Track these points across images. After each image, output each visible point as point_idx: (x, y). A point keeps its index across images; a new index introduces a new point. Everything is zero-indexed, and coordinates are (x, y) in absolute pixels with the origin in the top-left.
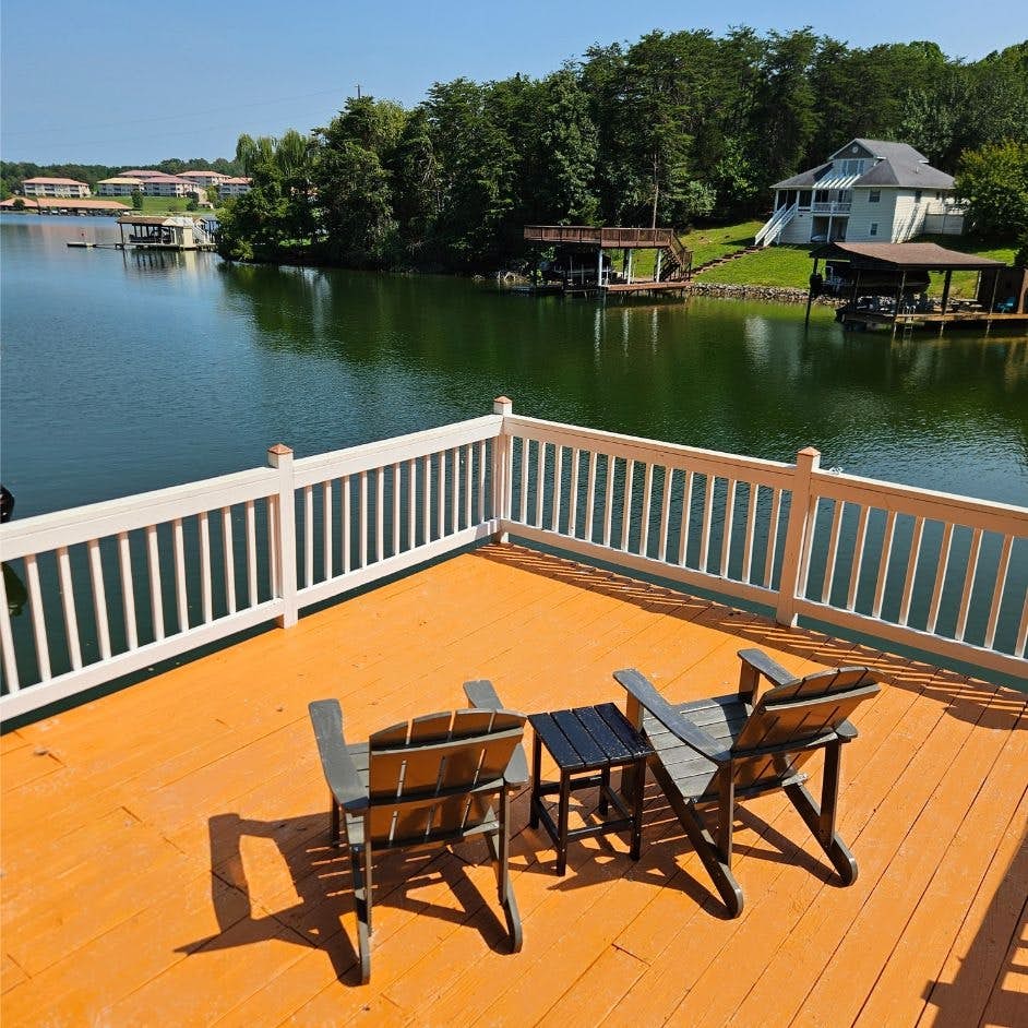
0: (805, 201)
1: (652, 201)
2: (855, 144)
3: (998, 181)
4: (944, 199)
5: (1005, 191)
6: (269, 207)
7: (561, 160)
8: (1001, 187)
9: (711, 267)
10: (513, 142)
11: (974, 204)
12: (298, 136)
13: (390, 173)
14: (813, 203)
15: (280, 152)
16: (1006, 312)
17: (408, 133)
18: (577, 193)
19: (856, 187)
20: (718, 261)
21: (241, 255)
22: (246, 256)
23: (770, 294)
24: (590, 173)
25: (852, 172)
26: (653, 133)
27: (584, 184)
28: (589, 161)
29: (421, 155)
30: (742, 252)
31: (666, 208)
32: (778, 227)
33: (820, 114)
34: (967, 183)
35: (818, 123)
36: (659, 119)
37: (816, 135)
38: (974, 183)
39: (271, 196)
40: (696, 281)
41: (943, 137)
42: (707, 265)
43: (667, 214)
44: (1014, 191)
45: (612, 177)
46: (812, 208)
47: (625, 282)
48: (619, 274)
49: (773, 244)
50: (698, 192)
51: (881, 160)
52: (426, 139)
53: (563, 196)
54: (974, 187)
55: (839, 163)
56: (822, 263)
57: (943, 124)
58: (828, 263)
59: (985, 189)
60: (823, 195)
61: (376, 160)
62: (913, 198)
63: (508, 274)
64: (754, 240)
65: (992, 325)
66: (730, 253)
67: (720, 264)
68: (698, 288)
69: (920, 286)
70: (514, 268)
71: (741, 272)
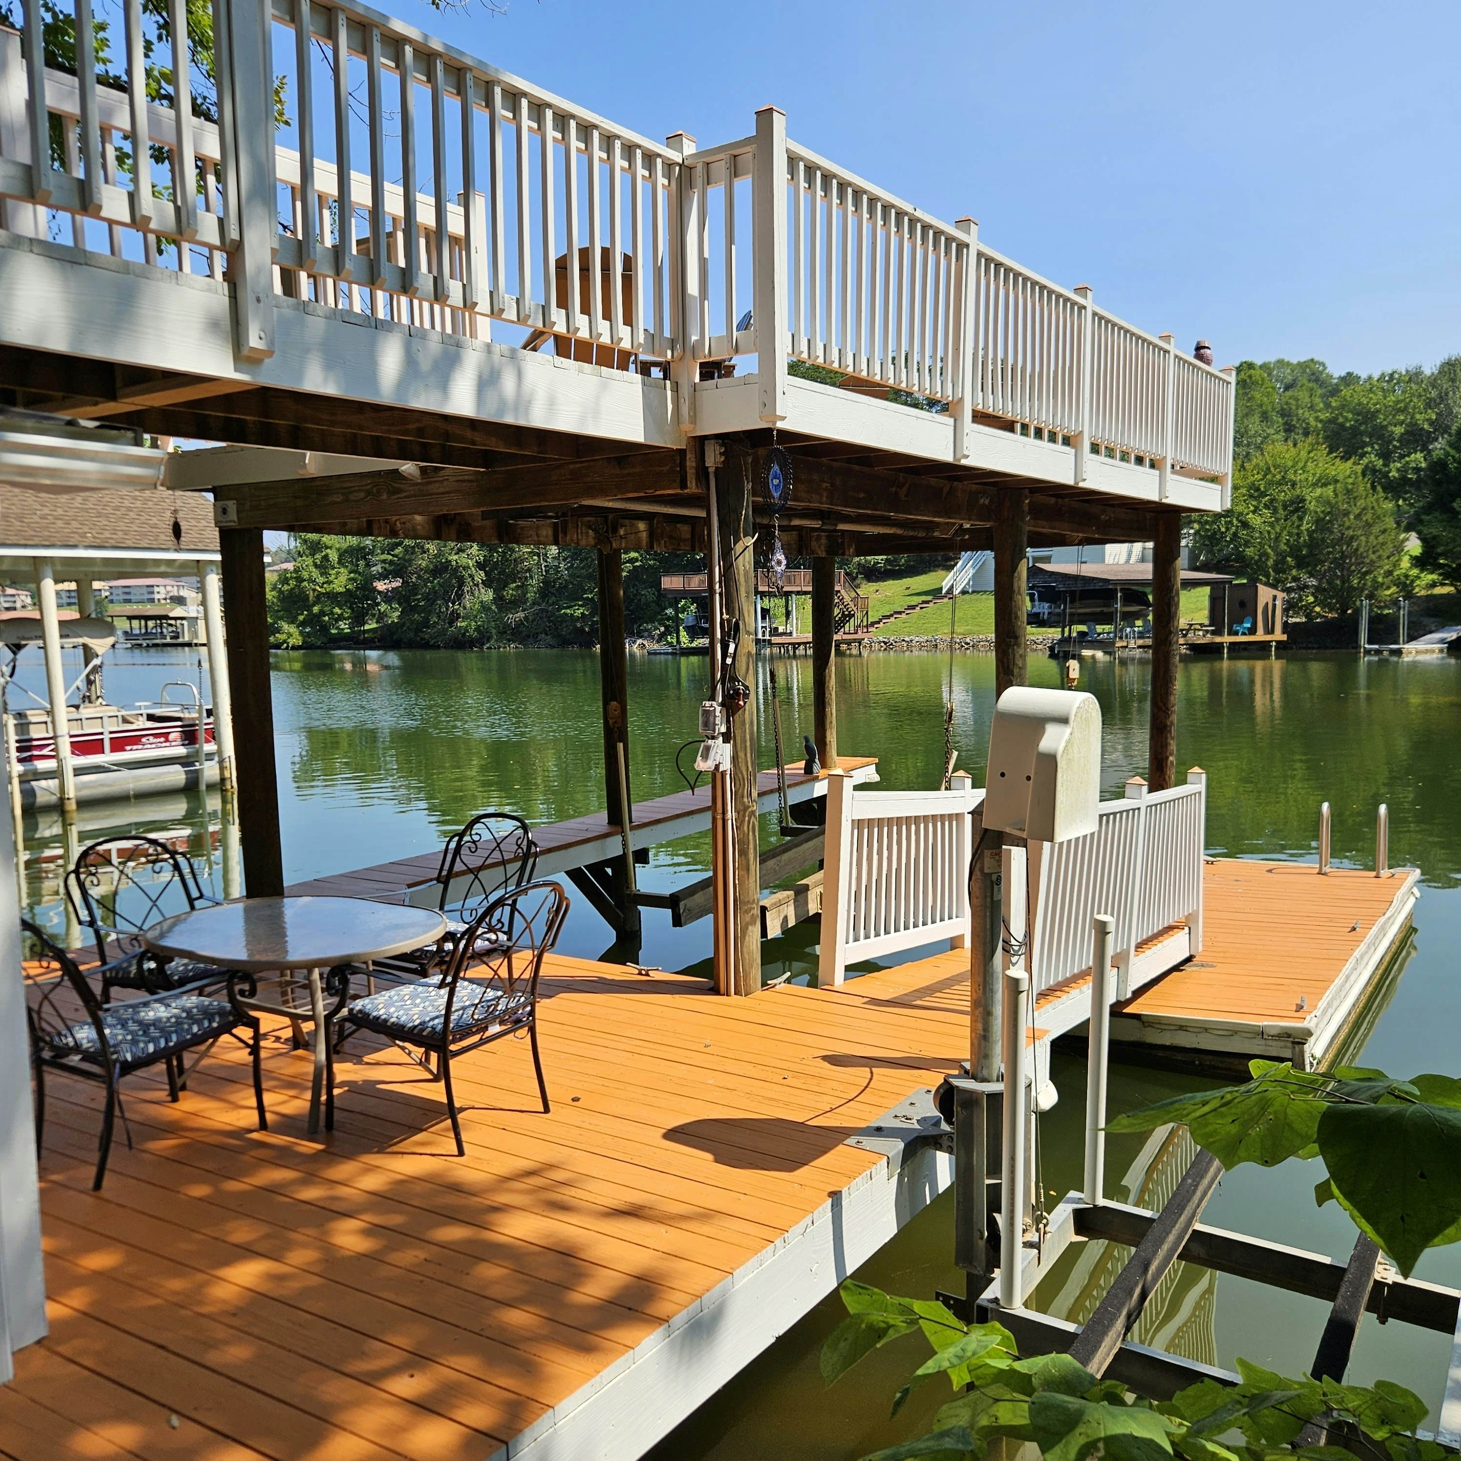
6: (321, 580)
9: (892, 619)
11: (1197, 533)
16: (1244, 634)
20: (900, 613)
21: (285, 641)
22: (291, 642)
30: (927, 603)
32: (969, 571)
39: (324, 566)
40: (878, 634)
42: (888, 617)
44: (1241, 514)
47: (791, 634)
48: (780, 629)
49: (964, 592)
63: (639, 641)
64: (941, 588)
65: (1229, 648)
66: (913, 603)
67: (904, 615)
68: (879, 642)
69: (1141, 610)
70: (646, 634)
71: (930, 623)
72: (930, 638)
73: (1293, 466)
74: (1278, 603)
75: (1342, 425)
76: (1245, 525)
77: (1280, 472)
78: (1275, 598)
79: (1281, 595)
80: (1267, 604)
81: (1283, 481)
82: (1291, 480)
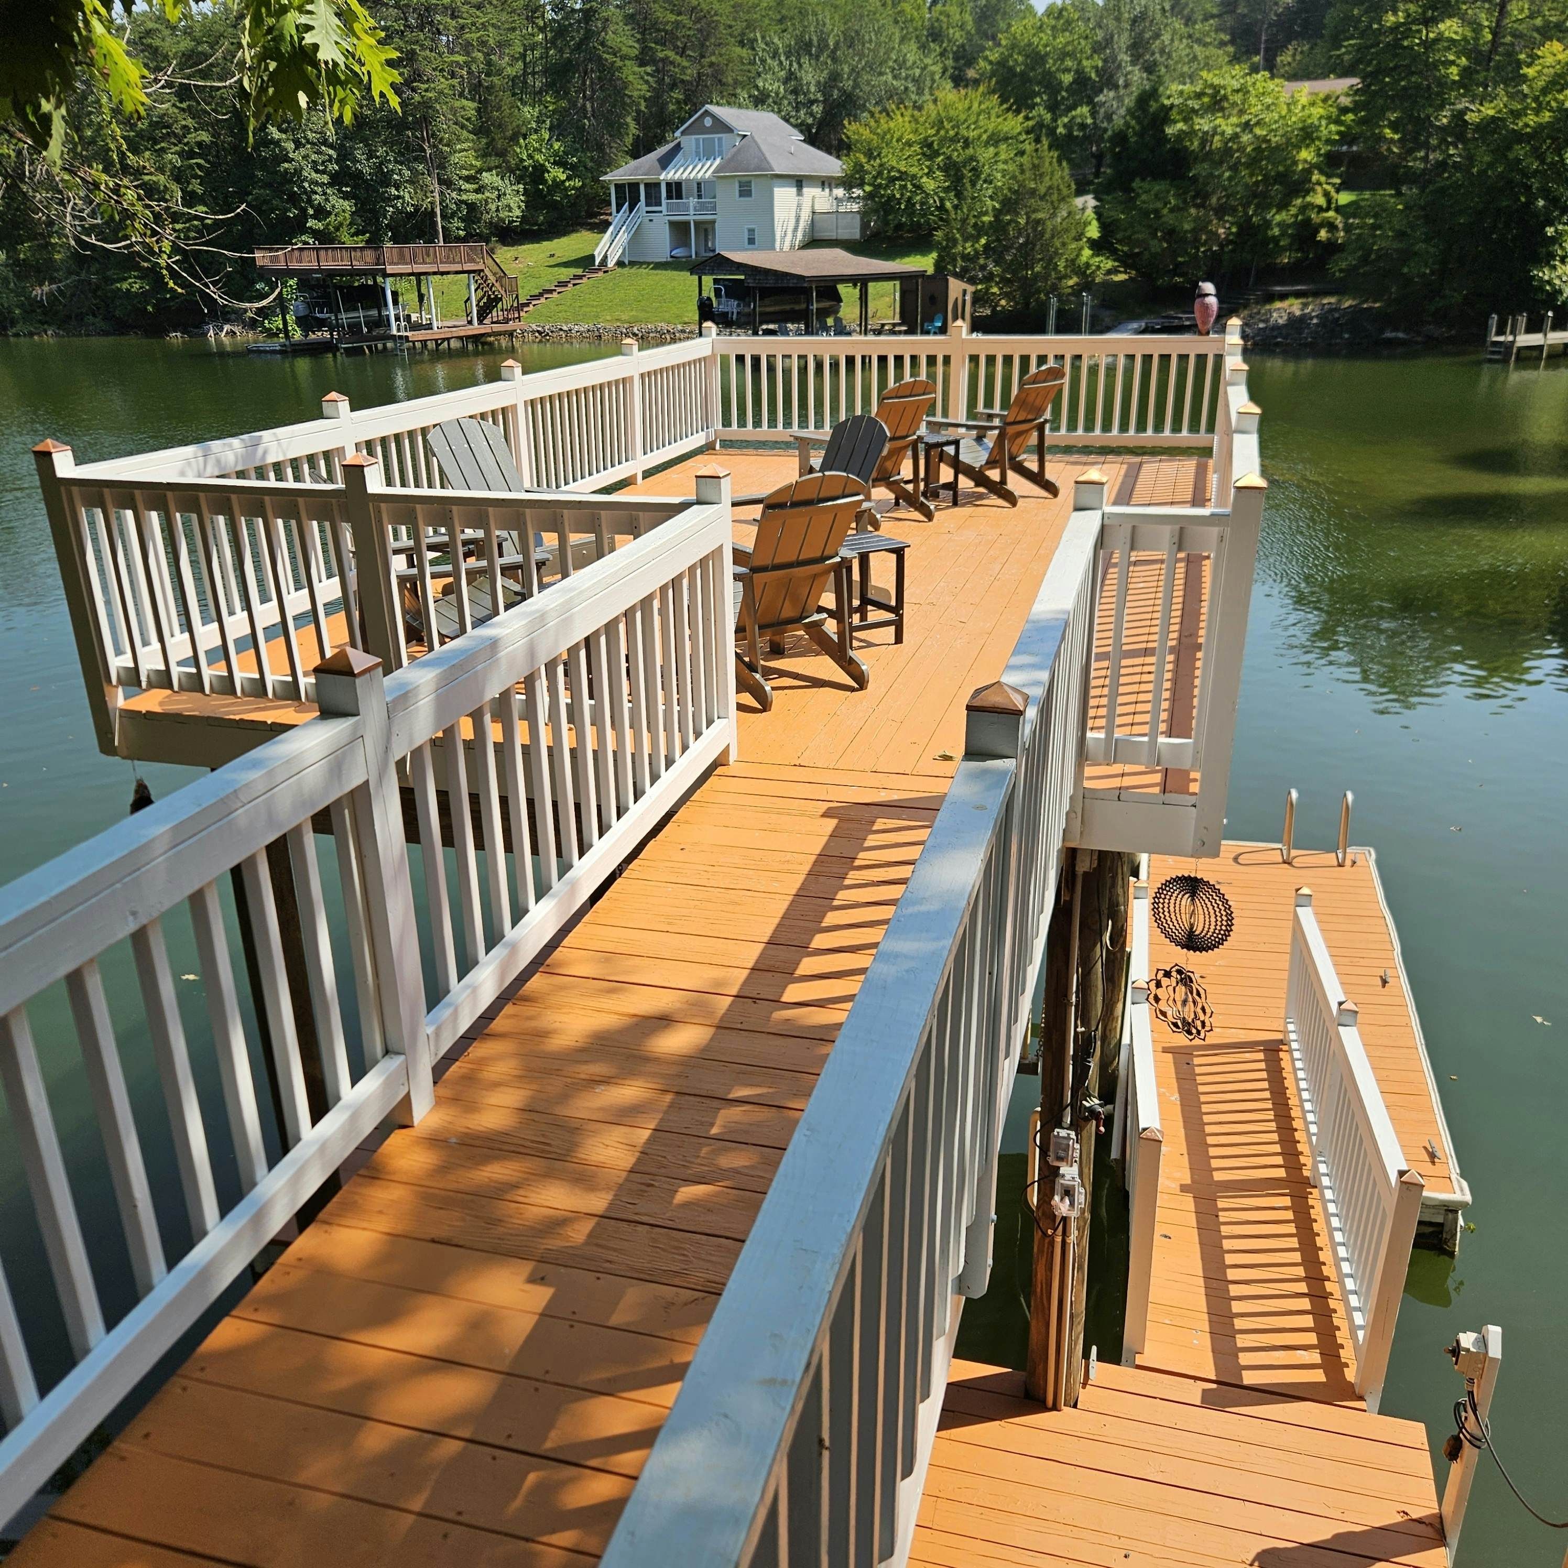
0: (653, 198)
1: (432, 203)
2: (707, 113)
3: (894, 163)
4: (831, 190)
5: (903, 176)
7: (279, 140)
8: (899, 171)
9: (543, 300)
11: (870, 196)
14: (664, 201)
18: (316, 193)
19: (719, 176)
20: (551, 291)
23: (635, 335)
24: (330, 160)
25: (709, 155)
26: (417, 98)
27: (325, 179)
28: (325, 142)
30: (580, 277)
31: (453, 214)
32: (623, 237)
33: (649, 69)
34: (858, 167)
35: (647, 82)
36: (419, 75)
37: (648, 101)
38: (867, 167)
41: (812, 102)
42: (536, 297)
43: (456, 223)
44: (914, 177)
45: (365, 167)
46: (663, 208)
47: (429, 327)
48: (414, 317)
49: (620, 264)
50: (497, 188)
51: (745, 136)
53: (294, 199)
54: (867, 172)
55: (689, 142)
56: (708, 280)
57: (808, 84)
58: (716, 281)
59: (880, 174)
60: (675, 190)
62: (794, 190)
63: (227, 327)
64: (592, 257)
66: (563, 278)
67: (555, 295)
68: (533, 332)
70: (233, 316)
71: (588, 306)
72: (592, 327)
73: (966, 120)
74: (968, 298)
75: (1011, 70)
76: (918, 187)
77: (953, 129)
78: (965, 292)
79: (970, 289)
80: (957, 299)
81: (956, 139)
82: (963, 137)
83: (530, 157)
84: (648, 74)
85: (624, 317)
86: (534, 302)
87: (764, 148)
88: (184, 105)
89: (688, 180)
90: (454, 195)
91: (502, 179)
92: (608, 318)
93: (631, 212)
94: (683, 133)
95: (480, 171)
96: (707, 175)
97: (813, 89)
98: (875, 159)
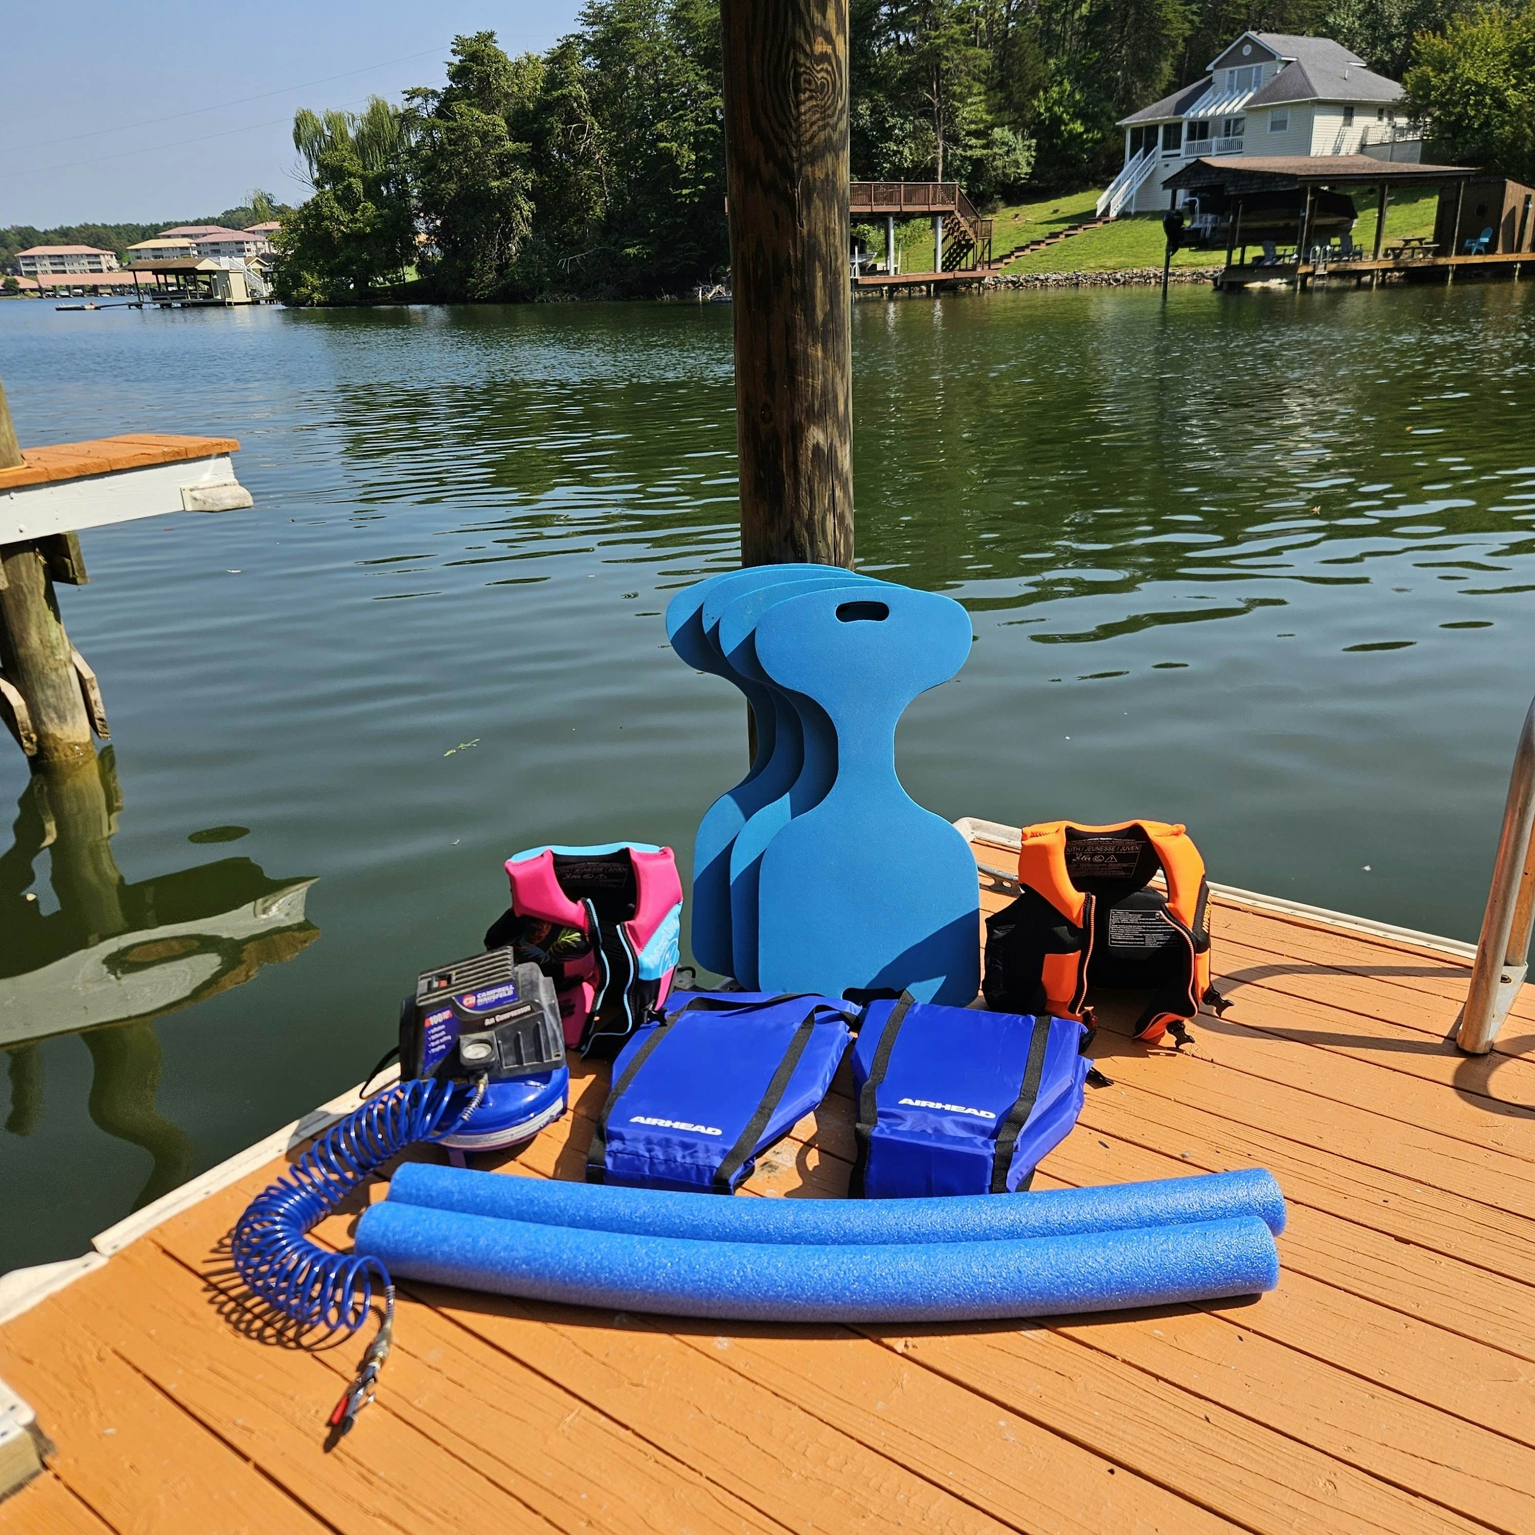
0: (1172, 141)
1: (934, 160)
2: (1247, 40)
3: (1471, 74)
4: (1390, 119)
5: (1481, 89)
6: (345, 217)
8: (1477, 84)
9: (1028, 252)
10: (708, 77)
12: (385, 105)
13: (525, 147)
14: (1184, 143)
15: (361, 135)
16: (1479, 252)
17: (552, 82)
19: (1248, 109)
20: (1038, 243)
21: (309, 297)
22: (317, 297)
23: (1117, 280)
25: (1243, 87)
26: (927, 47)
29: (571, 117)
30: (1075, 227)
31: (957, 171)
32: (1131, 186)
33: (1194, 7)
34: (1423, 84)
35: (1191, 22)
37: (1185, 40)
38: (1434, 81)
39: (347, 199)
40: (1005, 272)
41: (1392, 37)
42: (1022, 249)
43: (959, 181)
44: (1496, 90)
46: (1182, 151)
47: (887, 272)
49: (1123, 215)
50: (1006, 144)
51: (1290, 62)
52: (578, 89)
54: (1436, 88)
55: (1221, 76)
56: (1183, 193)
57: (1390, 17)
58: (1193, 192)
59: (1450, 89)
60: (1200, 129)
61: (502, 128)
62: (1340, 119)
63: (713, 288)
64: (1095, 211)
65: (1455, 274)
66: (1058, 230)
67: (1043, 247)
68: (1007, 282)
69: (1340, 223)
71: (1074, 255)
72: (1071, 274)
74: (1532, 206)
76: (1501, 104)
78: (1527, 198)
80: (1514, 209)
83: (1048, 109)
84: (1194, 13)
85: (1110, 263)
86: (1017, 254)
87: (1309, 73)
88: (705, 72)
89: (1213, 117)
90: (960, 151)
91: (1015, 134)
92: (1092, 265)
93: (1145, 156)
94: (1216, 66)
95: (992, 127)
96: (1236, 110)
97: (1395, 22)
98: (1447, 72)
